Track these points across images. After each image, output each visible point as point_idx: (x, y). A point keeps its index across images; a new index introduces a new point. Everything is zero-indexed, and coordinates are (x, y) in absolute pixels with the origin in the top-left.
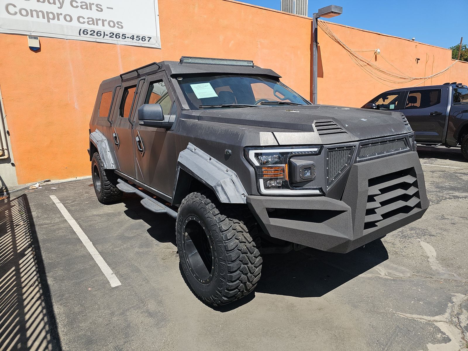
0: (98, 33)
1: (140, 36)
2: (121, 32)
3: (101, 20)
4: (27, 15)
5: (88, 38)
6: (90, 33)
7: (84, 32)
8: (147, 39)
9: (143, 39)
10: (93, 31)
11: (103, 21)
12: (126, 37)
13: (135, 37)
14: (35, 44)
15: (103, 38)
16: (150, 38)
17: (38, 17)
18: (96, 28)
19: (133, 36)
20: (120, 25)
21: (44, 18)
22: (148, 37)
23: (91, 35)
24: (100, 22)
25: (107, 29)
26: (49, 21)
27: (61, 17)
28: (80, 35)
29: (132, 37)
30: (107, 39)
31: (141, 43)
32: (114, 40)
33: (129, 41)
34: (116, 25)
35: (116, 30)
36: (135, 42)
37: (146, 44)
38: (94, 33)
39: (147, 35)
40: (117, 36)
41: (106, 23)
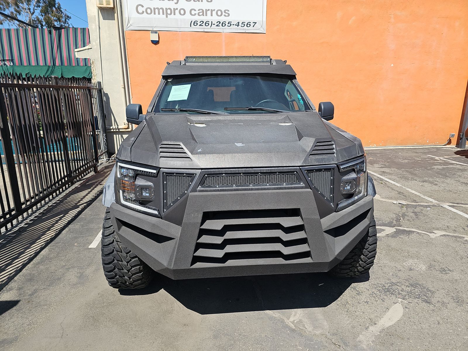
0: (207, 24)
1: (245, 22)
2: (227, 19)
3: (210, 10)
4: (151, 13)
5: (198, 28)
6: (199, 24)
7: (194, 23)
8: (252, 24)
9: (249, 24)
10: (202, 21)
11: (212, 11)
12: (232, 25)
13: (240, 24)
14: (155, 37)
15: (211, 27)
16: (256, 23)
17: (159, 14)
18: (204, 18)
19: (239, 23)
20: (227, 13)
21: (163, 14)
22: (253, 23)
23: (200, 25)
24: (209, 13)
25: (215, 19)
26: (167, 17)
27: (177, 12)
28: (191, 26)
29: (237, 24)
30: (214, 29)
31: (246, 29)
32: (220, 29)
33: (234, 29)
34: (224, 14)
35: (222, 19)
36: (240, 29)
37: (251, 29)
38: (203, 23)
39: (252, 20)
40: (223, 24)
41: (214, 13)
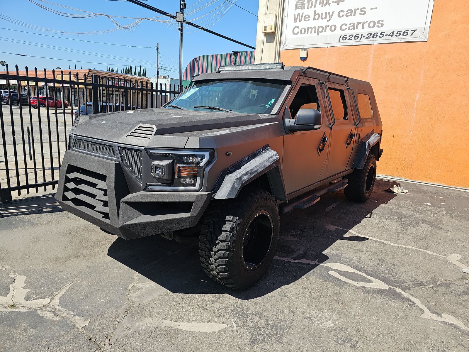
0: (356, 37)
1: (401, 31)
2: (379, 30)
3: (362, 23)
4: (304, 33)
5: (347, 42)
6: (348, 38)
7: (343, 37)
8: (410, 32)
9: (406, 33)
10: (351, 35)
11: (364, 23)
12: (385, 35)
13: (395, 34)
14: (303, 54)
15: (360, 40)
16: (415, 30)
17: (311, 33)
18: (354, 32)
19: (393, 32)
20: (381, 23)
21: (315, 32)
22: (412, 30)
23: (349, 39)
24: (360, 26)
25: (366, 30)
26: (318, 34)
27: (328, 29)
28: (339, 41)
29: (391, 34)
30: (364, 41)
31: (402, 38)
32: (371, 41)
33: (387, 39)
34: (377, 24)
35: (373, 31)
36: (394, 39)
37: (408, 38)
38: (352, 37)
39: (410, 27)
40: (375, 35)
41: (366, 25)
